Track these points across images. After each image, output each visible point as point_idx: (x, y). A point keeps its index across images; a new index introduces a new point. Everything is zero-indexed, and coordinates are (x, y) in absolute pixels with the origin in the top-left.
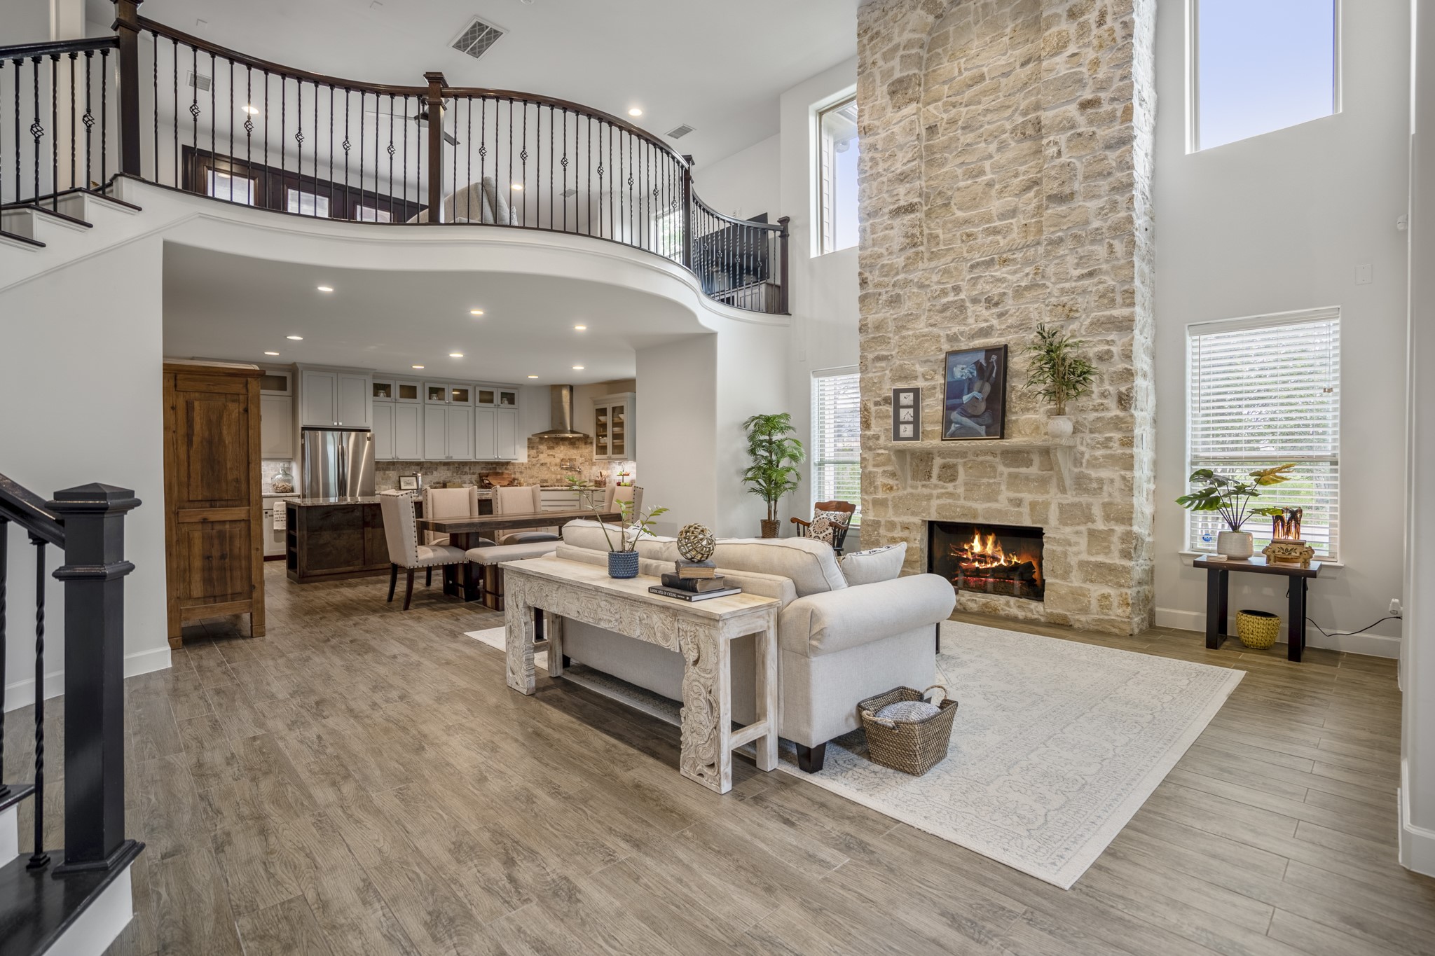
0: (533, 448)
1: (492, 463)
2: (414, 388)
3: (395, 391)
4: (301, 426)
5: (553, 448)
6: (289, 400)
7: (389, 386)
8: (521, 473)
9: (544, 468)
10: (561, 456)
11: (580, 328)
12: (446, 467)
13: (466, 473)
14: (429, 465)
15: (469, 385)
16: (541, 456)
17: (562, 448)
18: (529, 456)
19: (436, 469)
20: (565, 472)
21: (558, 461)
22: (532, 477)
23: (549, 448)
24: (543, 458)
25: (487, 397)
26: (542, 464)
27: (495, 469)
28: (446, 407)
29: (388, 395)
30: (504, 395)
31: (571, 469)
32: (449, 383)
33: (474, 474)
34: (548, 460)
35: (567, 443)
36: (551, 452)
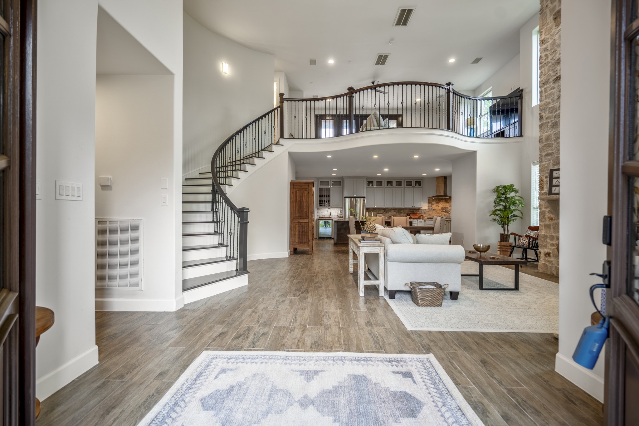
0: (430, 203)
1: (412, 209)
2: (381, 182)
3: (375, 183)
4: (344, 197)
5: (438, 203)
6: (342, 188)
7: (373, 182)
8: (425, 213)
9: (434, 211)
10: (442, 206)
11: (416, 157)
12: (394, 211)
13: (402, 213)
14: (387, 210)
15: (402, 179)
16: (433, 206)
17: (442, 203)
18: (428, 206)
19: (390, 211)
20: (443, 213)
21: (440, 208)
22: (429, 215)
23: (436, 203)
24: (434, 207)
25: (409, 184)
26: (434, 210)
27: (414, 211)
28: (393, 188)
29: (373, 185)
30: (416, 182)
31: (446, 212)
32: (394, 179)
33: (405, 213)
34: (436, 208)
35: (444, 201)
36: (437, 205)
